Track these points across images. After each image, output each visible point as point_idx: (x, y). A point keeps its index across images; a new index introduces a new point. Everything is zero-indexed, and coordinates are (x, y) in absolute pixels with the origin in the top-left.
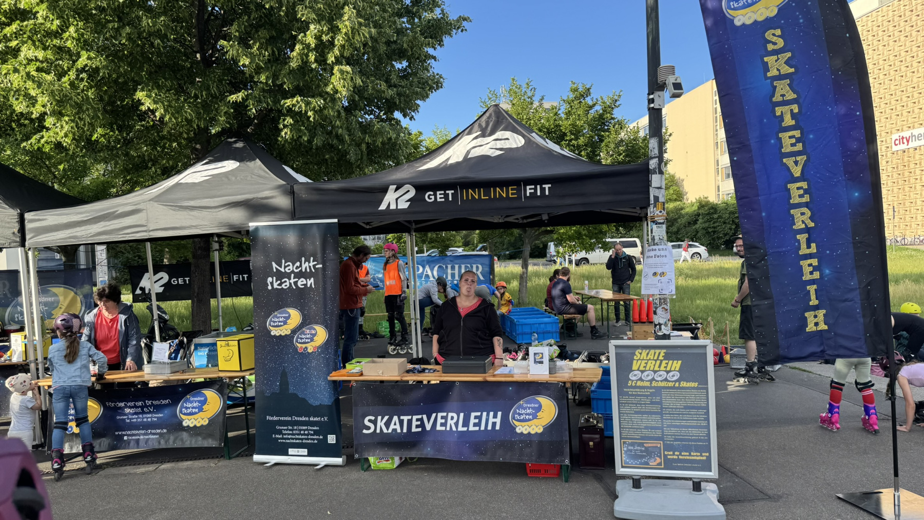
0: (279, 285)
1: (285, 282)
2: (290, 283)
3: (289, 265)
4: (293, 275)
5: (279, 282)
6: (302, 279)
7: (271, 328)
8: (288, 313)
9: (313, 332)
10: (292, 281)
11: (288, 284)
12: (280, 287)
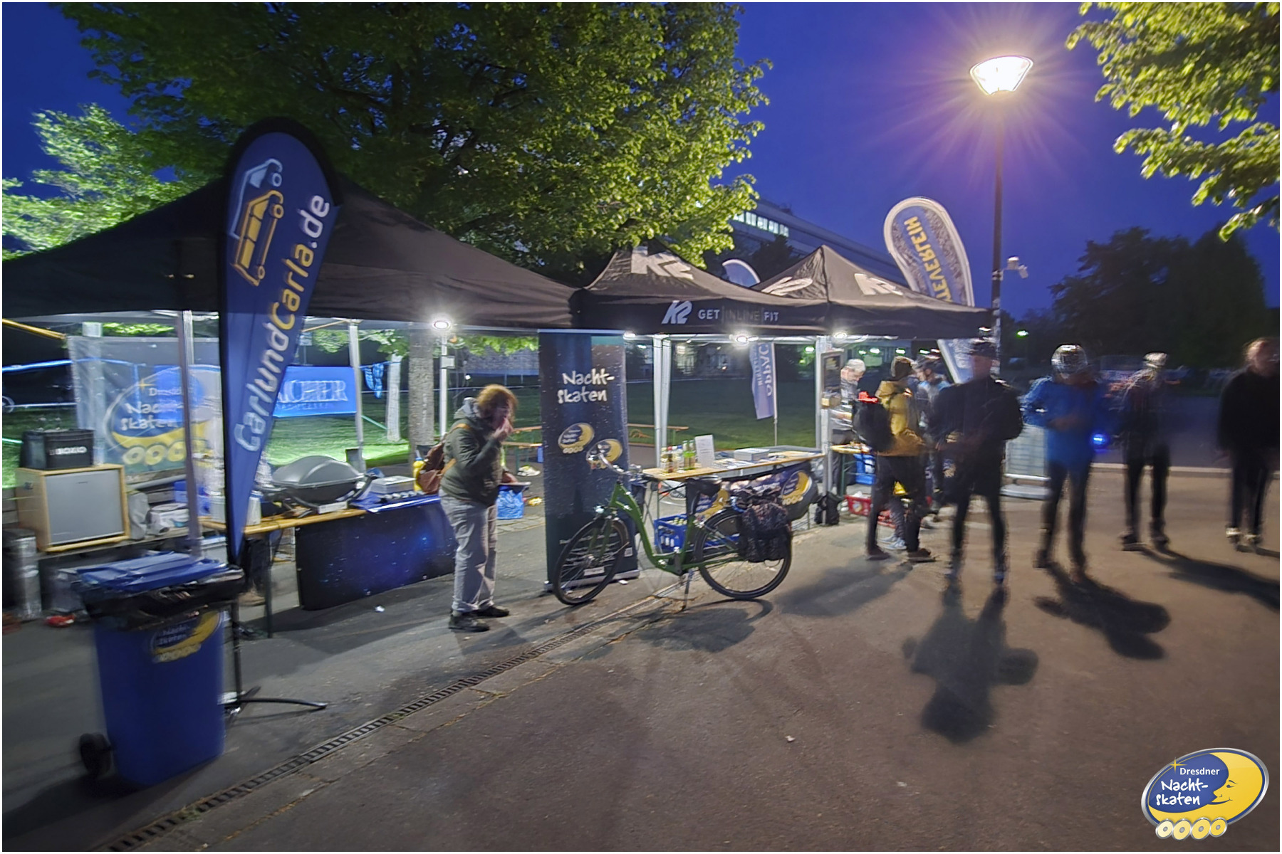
0: (571, 398)
1: (576, 395)
2: (581, 397)
3: (579, 377)
4: (584, 388)
5: (570, 395)
6: (594, 392)
7: (563, 446)
8: (580, 428)
9: (606, 447)
10: (584, 393)
11: (578, 397)
12: (570, 401)
